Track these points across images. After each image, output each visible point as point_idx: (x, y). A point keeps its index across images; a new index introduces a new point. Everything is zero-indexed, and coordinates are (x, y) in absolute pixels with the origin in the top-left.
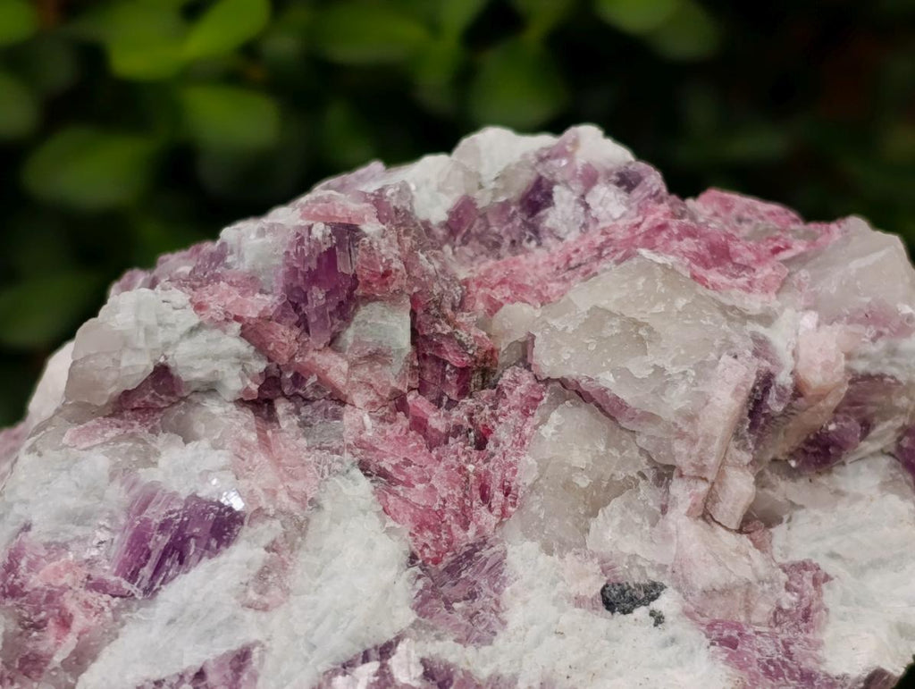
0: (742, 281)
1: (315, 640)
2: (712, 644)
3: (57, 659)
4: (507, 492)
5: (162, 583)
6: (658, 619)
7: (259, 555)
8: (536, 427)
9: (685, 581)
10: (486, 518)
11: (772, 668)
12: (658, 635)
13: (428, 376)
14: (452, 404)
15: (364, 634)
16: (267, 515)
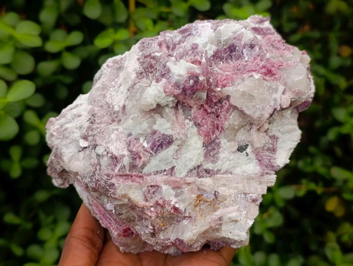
0: (273, 78)
1: (186, 164)
2: (256, 159)
3: (139, 166)
4: (222, 128)
5: (158, 153)
6: (247, 154)
7: (176, 148)
8: (229, 116)
9: (253, 145)
10: (217, 133)
11: (267, 166)
12: (247, 158)
13: (208, 102)
14: (212, 108)
15: (195, 165)
16: (178, 139)
